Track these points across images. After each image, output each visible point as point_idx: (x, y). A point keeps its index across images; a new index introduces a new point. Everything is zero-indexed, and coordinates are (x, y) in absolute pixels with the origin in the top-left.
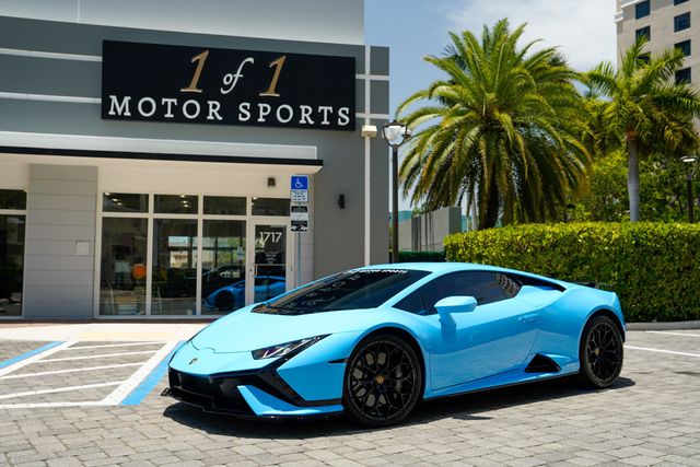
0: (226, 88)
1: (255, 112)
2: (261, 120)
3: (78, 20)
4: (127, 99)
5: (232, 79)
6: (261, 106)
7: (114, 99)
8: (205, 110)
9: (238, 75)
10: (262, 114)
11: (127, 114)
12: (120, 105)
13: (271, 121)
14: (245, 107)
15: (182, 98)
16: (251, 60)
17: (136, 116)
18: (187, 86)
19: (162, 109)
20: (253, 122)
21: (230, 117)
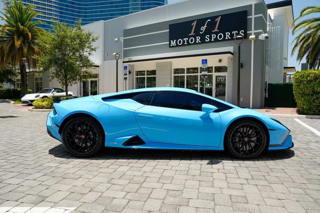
0: (202, 31)
1: (211, 38)
2: (213, 40)
3: (167, 20)
4: (175, 41)
5: (203, 28)
6: (213, 35)
7: (172, 41)
8: (196, 40)
9: (205, 26)
10: (213, 38)
11: (175, 45)
12: (173, 43)
13: (216, 40)
14: (207, 37)
15: (189, 37)
16: (209, 20)
17: (177, 46)
18: (190, 33)
19: (184, 42)
20: (210, 41)
21: (203, 41)
